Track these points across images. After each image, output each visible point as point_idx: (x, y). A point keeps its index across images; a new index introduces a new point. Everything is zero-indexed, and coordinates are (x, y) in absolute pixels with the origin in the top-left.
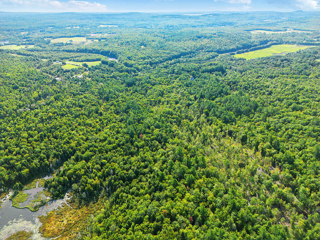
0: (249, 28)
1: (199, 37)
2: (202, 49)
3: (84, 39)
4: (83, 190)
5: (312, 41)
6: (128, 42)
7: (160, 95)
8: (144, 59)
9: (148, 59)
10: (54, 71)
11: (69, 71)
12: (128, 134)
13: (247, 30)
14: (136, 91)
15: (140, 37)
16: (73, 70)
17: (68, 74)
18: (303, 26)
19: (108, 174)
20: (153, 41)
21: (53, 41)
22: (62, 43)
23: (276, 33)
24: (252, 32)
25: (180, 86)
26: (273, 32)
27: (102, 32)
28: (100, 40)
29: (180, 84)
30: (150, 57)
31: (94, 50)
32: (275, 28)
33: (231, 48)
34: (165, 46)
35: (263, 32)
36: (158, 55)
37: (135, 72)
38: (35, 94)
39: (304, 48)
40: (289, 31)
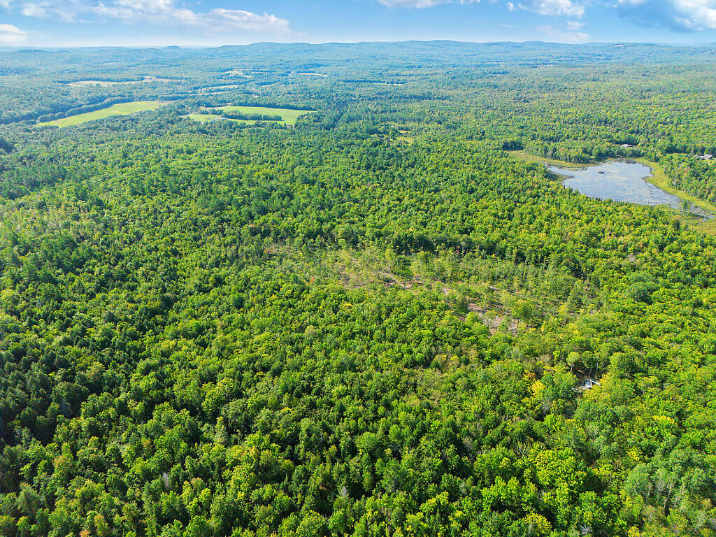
0: (66, 77)
5: (185, 93)
18: (173, 72)
23: (121, 83)
24: (72, 85)
26: (115, 83)
32: (120, 76)
33: (25, 113)
35: (94, 83)
39: (166, 104)
40: (147, 79)
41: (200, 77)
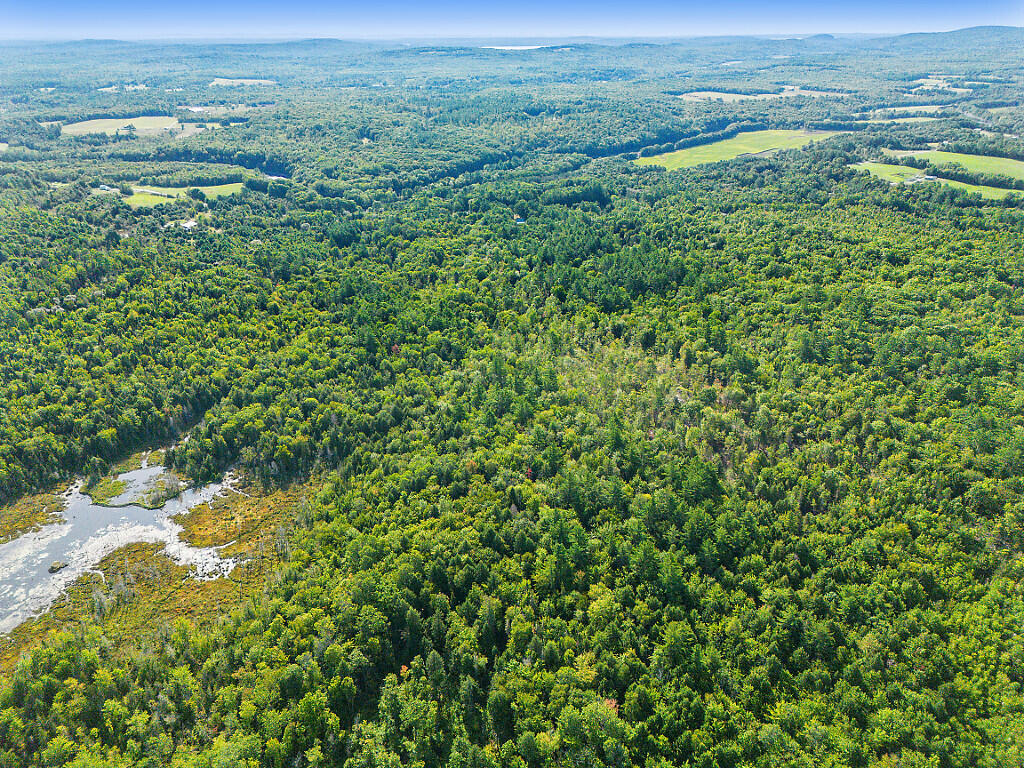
0: (679, 86)
1: (535, 112)
2: (544, 144)
3: (172, 123)
4: (270, 459)
5: (848, 118)
6: (318, 128)
7: (432, 261)
8: (375, 173)
9: (387, 173)
10: (103, 213)
11: (148, 212)
12: (361, 345)
13: (671, 93)
14: (365, 255)
15: (352, 112)
16: (160, 209)
17: (149, 219)
18: (827, 79)
19: (326, 425)
20: (396, 124)
21: (69, 130)
22: (103, 136)
23: (751, 98)
24: (685, 97)
25: (487, 238)
26: (744, 97)
27: (228, 100)
28: (225, 123)
29: (488, 232)
30: (392, 169)
31: (212, 152)
32: (749, 86)
33: (626, 140)
34: (435, 136)
35: (714, 96)
36: (415, 163)
37: (351, 208)
38: (68, 272)
39: (821, 137)
40: (789, 92)
41: (872, 89)
